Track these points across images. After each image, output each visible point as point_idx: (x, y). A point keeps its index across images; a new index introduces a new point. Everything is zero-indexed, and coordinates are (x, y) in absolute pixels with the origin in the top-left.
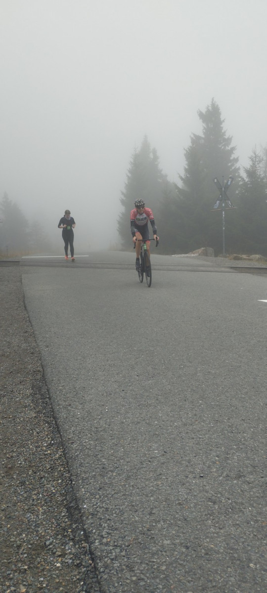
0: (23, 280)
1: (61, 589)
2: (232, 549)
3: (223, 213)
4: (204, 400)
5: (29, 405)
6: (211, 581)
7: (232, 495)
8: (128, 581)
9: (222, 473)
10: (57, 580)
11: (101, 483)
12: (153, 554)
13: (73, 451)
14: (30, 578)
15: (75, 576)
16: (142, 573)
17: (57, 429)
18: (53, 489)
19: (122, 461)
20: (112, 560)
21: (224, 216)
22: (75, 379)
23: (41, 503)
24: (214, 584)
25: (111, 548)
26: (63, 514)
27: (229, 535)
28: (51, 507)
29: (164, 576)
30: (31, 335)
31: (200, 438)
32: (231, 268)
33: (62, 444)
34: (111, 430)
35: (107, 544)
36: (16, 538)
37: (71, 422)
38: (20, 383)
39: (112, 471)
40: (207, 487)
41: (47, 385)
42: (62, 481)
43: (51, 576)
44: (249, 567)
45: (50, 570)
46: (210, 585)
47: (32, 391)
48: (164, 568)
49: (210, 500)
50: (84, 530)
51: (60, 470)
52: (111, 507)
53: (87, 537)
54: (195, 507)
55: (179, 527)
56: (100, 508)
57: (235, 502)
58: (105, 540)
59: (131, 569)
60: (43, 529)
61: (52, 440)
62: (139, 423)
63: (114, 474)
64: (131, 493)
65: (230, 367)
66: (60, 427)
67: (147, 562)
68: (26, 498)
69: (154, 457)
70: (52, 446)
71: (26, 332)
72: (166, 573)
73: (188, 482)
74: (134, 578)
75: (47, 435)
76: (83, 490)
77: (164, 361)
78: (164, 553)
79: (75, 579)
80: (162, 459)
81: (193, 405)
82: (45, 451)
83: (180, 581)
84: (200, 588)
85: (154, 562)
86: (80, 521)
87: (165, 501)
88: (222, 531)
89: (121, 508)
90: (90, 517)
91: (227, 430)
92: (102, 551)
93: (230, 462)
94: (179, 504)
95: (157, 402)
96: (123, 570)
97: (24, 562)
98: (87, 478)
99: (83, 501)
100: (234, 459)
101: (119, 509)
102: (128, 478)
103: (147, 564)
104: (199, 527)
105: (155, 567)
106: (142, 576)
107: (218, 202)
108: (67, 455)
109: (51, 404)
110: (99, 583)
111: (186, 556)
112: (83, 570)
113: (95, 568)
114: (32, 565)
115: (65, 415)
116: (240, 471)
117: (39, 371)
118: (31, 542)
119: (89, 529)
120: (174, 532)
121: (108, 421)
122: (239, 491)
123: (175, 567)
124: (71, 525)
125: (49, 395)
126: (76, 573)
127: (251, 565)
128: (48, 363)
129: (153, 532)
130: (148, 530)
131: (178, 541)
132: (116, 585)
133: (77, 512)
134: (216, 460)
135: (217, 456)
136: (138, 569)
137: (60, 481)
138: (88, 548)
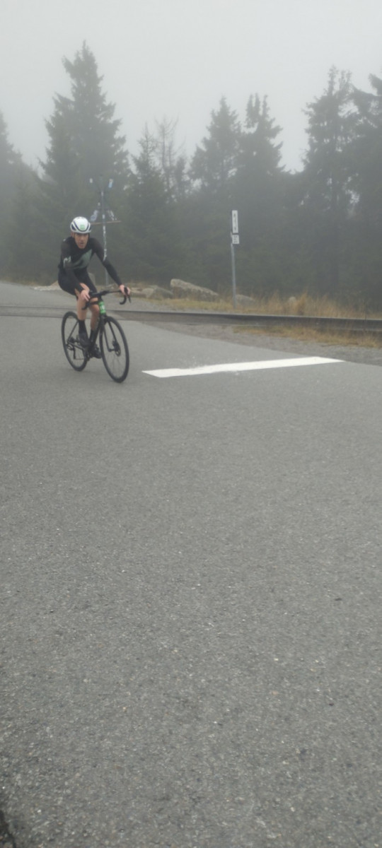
3: (104, 228)
4: (62, 527)
6: (51, 698)
12: (5, 686)
21: (105, 232)
24: (54, 699)
27: (70, 660)
29: (13, 700)
31: (54, 572)
44: (83, 682)
46: (50, 700)
49: (57, 632)
54: (43, 641)
55: (28, 660)
57: (79, 631)
65: (95, 480)
69: (7, 598)
72: (15, 698)
73: (39, 618)
77: (20, 477)
80: (15, 599)
81: (50, 534)
83: (26, 702)
84: (42, 704)
85: (5, 692)
87: (16, 640)
91: (81, 560)
93: (80, 594)
94: (30, 640)
100: (84, 590)
104: (45, 657)
105: (6, 695)
111: (34, 682)
120: (23, 665)
127: (85, 680)
131: (27, 672)
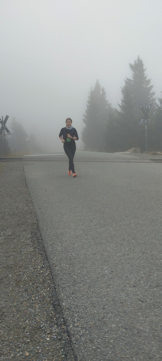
0: (25, 170)
1: (50, 353)
2: (154, 330)
3: (146, 126)
4: (135, 240)
5: (29, 244)
6: (141, 349)
7: (153, 297)
8: (90, 349)
9: (147, 284)
10: (48, 348)
11: (73, 290)
12: (106, 333)
13: (56, 271)
14: (31, 347)
15: (58, 346)
16: (99, 344)
17: (46, 258)
18: (44, 293)
19: (85, 277)
20: (81, 336)
21: (146, 128)
22: (57, 228)
23: (37, 302)
25: (80, 329)
26: (51, 309)
27: (152, 321)
28: (43, 304)
29: (112, 346)
30: (30, 202)
31: (133, 263)
32: (151, 160)
33: (49, 267)
34: (79, 258)
35: (77, 327)
36: (23, 323)
37: (55, 254)
38: (24, 231)
39: (80, 283)
40: (138, 293)
41: (40, 232)
42: (50, 289)
43: (44, 346)
45: (43, 342)
46: (140, 351)
47: (31, 236)
48: (112, 341)
49: (140, 300)
50: (63, 318)
51: (49, 283)
52: (79, 305)
53: (65, 323)
54: (130, 304)
55: (121, 316)
56: (73, 305)
57: (155, 302)
58: (76, 324)
59: (92, 342)
60: (39, 317)
61: (44, 265)
62: (95, 254)
63: (81, 285)
64: (92, 296)
65: (152, 220)
66: (48, 257)
67: (102, 338)
68: (28, 299)
69: (105, 275)
70: (43, 268)
71: (27, 200)
72: (113, 344)
73: (126, 289)
74: (94, 347)
75: (40, 262)
76: (62, 294)
77: (111, 217)
78: (112, 332)
79: (58, 348)
80: (110, 276)
81: (129, 243)
82: (39, 271)
83: (122, 349)
84: (134, 353)
85: (106, 337)
86: (61, 312)
87: (112, 301)
88: (147, 319)
89: (86, 305)
90: (67, 310)
91: (150, 258)
92: (74, 331)
93: (152, 277)
94: (121, 303)
95: (107, 241)
96: (87, 342)
97: (27, 338)
98: (65, 287)
99: (63, 301)
100: (154, 275)
101: (85, 306)
102: (89, 287)
103: (102, 339)
104: (133, 316)
105: (107, 340)
106: (99, 346)
107: (142, 120)
108: (53, 274)
109: (43, 243)
110: (73, 350)
112: (63, 342)
113: (70, 341)
114: (32, 339)
115: (51, 250)
116: (158, 283)
117: (35, 223)
118: (32, 325)
119: (66, 317)
120: (118, 320)
121: (77, 253)
122: (158, 295)
123: (119, 341)
124: (55, 315)
125: (41, 237)
126: (59, 344)
128: (41, 219)
129: (105, 320)
130: (102, 318)
131: (121, 325)
132: (83, 351)
133: (59, 308)
134: (143, 276)
135: (144, 274)
136: (96, 342)
137: (48, 289)
138: (66, 329)
